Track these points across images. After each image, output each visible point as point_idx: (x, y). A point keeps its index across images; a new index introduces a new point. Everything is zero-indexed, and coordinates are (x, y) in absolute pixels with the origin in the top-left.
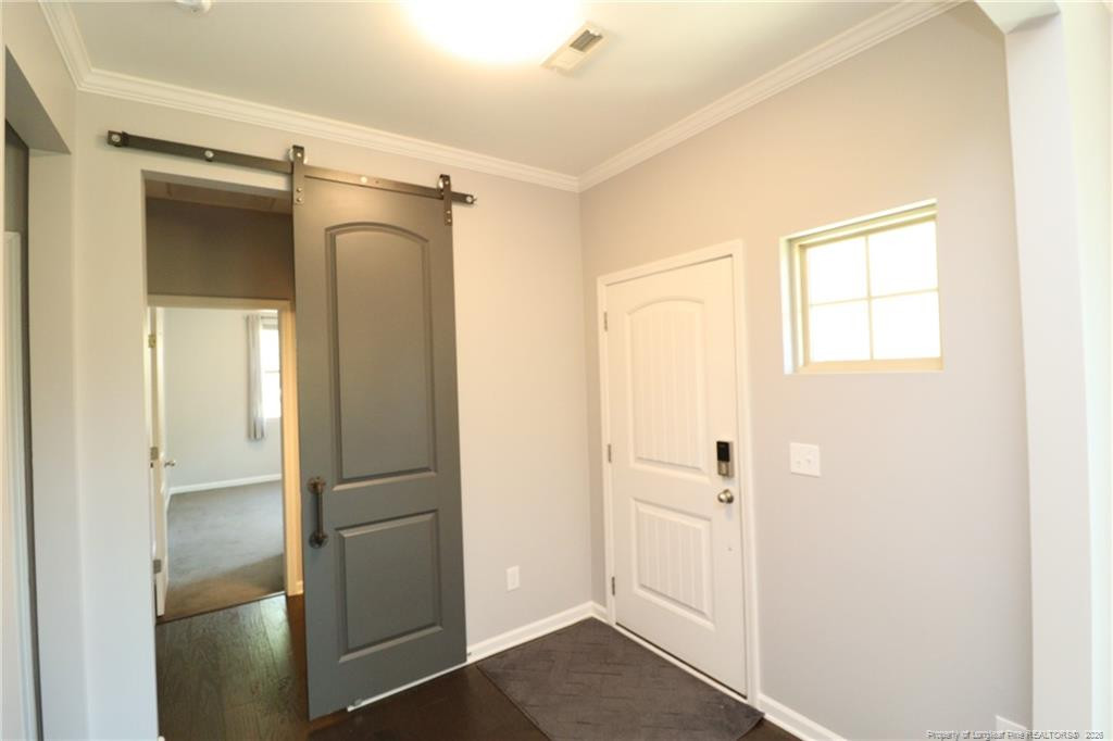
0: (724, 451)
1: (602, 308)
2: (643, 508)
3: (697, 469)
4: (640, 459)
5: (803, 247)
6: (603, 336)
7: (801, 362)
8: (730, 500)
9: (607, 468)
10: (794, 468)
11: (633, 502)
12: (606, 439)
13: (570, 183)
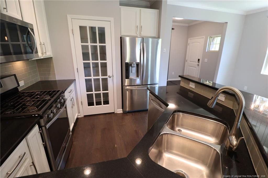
0: (199, 60)
1: (189, 42)
2: (189, 67)
3: (196, 62)
4: (190, 61)
5: (211, 38)
6: (188, 46)
7: (208, 50)
8: (198, 65)
9: (186, 62)
10: (205, 61)
11: (188, 67)
12: (186, 59)
13: (187, 25)
